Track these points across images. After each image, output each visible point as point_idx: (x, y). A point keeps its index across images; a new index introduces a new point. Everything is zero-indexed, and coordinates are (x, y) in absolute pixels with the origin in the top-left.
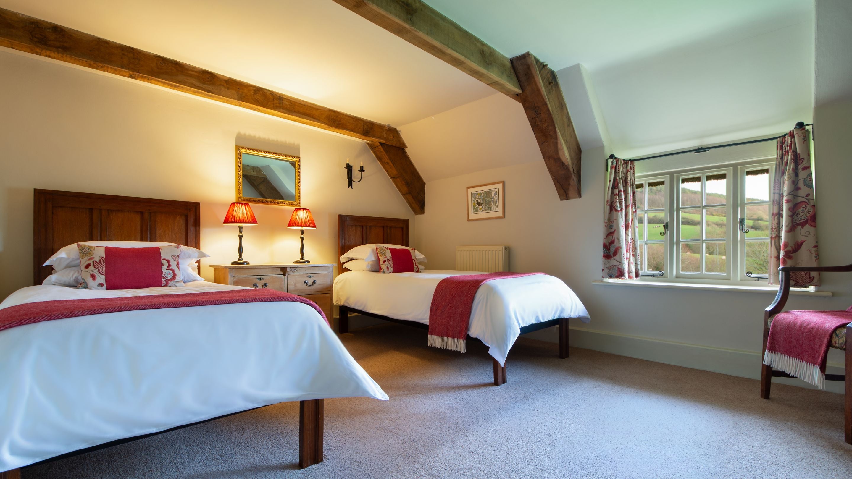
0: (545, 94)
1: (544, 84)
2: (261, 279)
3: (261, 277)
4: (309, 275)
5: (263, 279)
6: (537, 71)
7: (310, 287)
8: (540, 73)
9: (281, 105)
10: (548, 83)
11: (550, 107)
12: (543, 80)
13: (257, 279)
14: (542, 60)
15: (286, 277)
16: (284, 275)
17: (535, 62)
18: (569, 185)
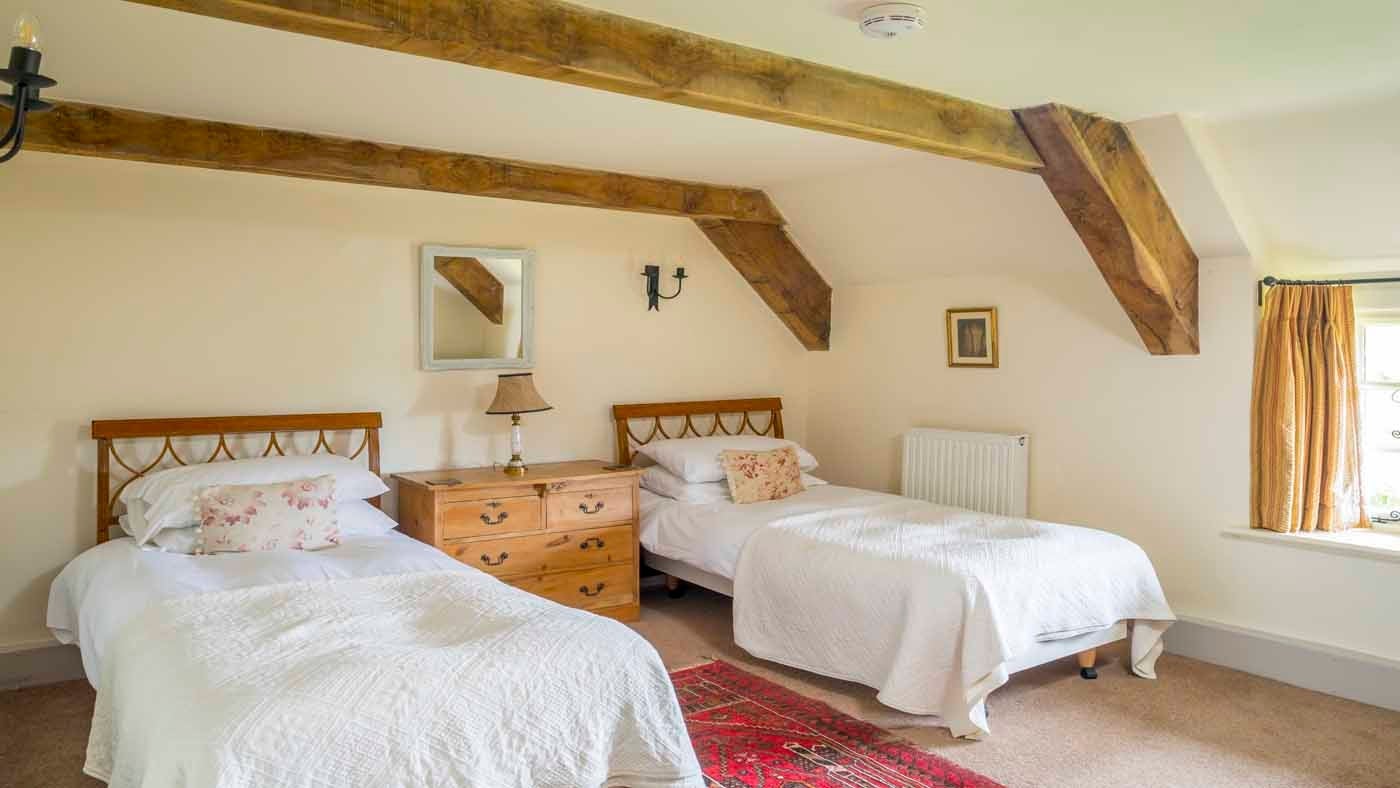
0: (1098, 172)
1: (1094, 154)
2: (494, 505)
3: (495, 501)
4: (589, 493)
5: (499, 504)
6: (1075, 133)
7: (591, 516)
8: (1083, 137)
9: (507, 180)
10: (1104, 150)
11: (1109, 192)
12: (1090, 148)
13: (489, 505)
14: (1087, 110)
15: (543, 500)
16: (541, 496)
17: (1070, 119)
18: (1169, 329)
